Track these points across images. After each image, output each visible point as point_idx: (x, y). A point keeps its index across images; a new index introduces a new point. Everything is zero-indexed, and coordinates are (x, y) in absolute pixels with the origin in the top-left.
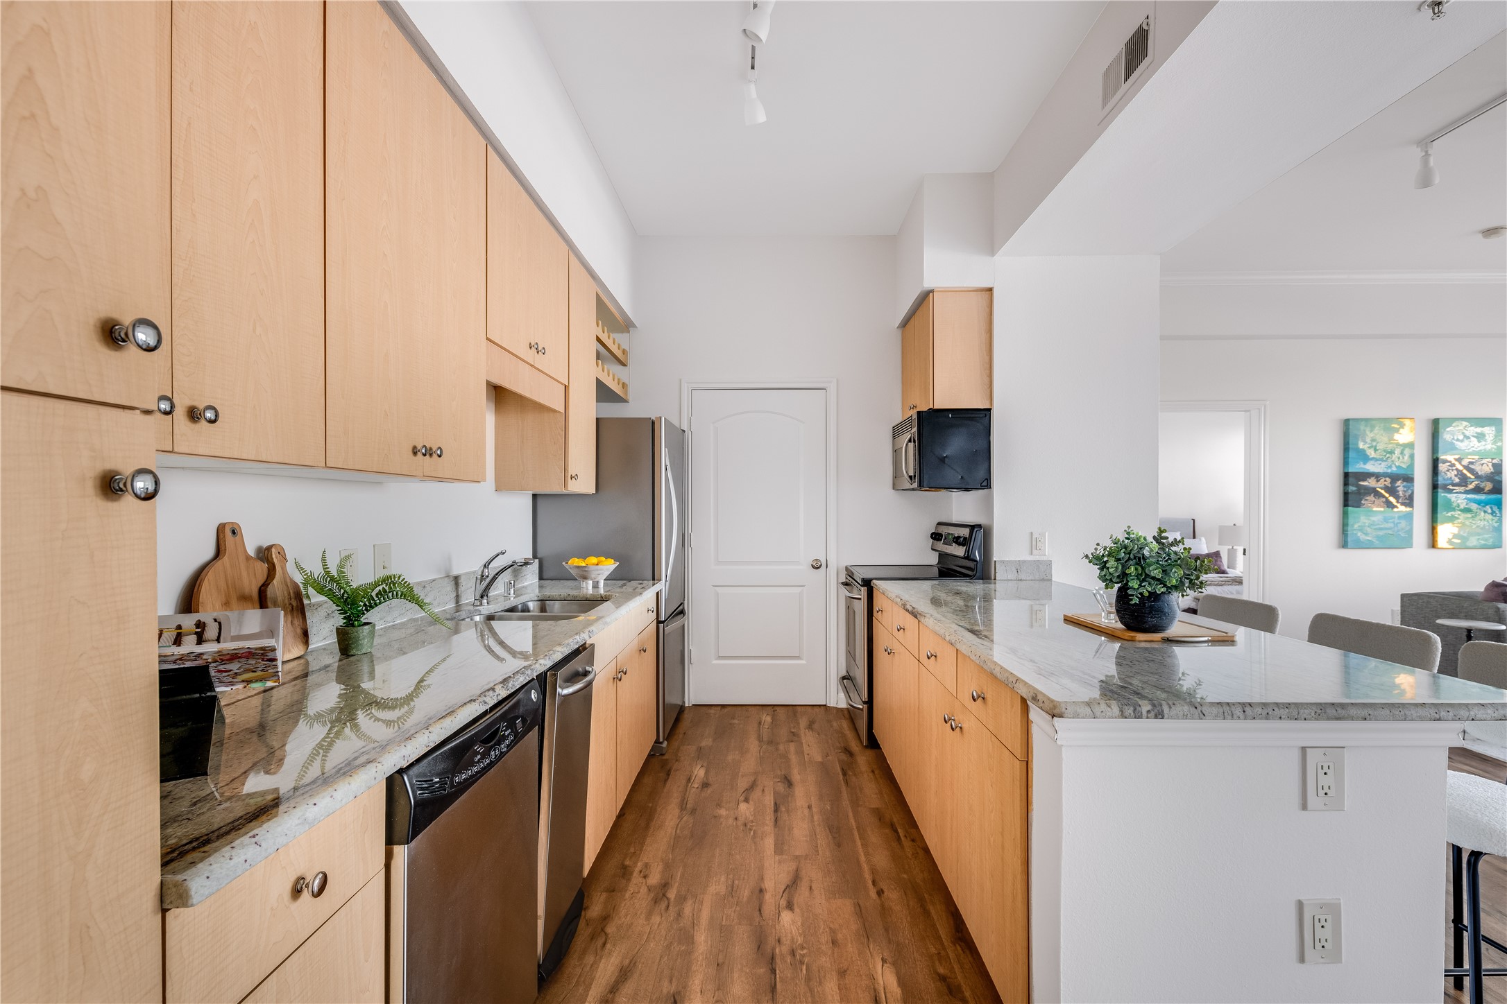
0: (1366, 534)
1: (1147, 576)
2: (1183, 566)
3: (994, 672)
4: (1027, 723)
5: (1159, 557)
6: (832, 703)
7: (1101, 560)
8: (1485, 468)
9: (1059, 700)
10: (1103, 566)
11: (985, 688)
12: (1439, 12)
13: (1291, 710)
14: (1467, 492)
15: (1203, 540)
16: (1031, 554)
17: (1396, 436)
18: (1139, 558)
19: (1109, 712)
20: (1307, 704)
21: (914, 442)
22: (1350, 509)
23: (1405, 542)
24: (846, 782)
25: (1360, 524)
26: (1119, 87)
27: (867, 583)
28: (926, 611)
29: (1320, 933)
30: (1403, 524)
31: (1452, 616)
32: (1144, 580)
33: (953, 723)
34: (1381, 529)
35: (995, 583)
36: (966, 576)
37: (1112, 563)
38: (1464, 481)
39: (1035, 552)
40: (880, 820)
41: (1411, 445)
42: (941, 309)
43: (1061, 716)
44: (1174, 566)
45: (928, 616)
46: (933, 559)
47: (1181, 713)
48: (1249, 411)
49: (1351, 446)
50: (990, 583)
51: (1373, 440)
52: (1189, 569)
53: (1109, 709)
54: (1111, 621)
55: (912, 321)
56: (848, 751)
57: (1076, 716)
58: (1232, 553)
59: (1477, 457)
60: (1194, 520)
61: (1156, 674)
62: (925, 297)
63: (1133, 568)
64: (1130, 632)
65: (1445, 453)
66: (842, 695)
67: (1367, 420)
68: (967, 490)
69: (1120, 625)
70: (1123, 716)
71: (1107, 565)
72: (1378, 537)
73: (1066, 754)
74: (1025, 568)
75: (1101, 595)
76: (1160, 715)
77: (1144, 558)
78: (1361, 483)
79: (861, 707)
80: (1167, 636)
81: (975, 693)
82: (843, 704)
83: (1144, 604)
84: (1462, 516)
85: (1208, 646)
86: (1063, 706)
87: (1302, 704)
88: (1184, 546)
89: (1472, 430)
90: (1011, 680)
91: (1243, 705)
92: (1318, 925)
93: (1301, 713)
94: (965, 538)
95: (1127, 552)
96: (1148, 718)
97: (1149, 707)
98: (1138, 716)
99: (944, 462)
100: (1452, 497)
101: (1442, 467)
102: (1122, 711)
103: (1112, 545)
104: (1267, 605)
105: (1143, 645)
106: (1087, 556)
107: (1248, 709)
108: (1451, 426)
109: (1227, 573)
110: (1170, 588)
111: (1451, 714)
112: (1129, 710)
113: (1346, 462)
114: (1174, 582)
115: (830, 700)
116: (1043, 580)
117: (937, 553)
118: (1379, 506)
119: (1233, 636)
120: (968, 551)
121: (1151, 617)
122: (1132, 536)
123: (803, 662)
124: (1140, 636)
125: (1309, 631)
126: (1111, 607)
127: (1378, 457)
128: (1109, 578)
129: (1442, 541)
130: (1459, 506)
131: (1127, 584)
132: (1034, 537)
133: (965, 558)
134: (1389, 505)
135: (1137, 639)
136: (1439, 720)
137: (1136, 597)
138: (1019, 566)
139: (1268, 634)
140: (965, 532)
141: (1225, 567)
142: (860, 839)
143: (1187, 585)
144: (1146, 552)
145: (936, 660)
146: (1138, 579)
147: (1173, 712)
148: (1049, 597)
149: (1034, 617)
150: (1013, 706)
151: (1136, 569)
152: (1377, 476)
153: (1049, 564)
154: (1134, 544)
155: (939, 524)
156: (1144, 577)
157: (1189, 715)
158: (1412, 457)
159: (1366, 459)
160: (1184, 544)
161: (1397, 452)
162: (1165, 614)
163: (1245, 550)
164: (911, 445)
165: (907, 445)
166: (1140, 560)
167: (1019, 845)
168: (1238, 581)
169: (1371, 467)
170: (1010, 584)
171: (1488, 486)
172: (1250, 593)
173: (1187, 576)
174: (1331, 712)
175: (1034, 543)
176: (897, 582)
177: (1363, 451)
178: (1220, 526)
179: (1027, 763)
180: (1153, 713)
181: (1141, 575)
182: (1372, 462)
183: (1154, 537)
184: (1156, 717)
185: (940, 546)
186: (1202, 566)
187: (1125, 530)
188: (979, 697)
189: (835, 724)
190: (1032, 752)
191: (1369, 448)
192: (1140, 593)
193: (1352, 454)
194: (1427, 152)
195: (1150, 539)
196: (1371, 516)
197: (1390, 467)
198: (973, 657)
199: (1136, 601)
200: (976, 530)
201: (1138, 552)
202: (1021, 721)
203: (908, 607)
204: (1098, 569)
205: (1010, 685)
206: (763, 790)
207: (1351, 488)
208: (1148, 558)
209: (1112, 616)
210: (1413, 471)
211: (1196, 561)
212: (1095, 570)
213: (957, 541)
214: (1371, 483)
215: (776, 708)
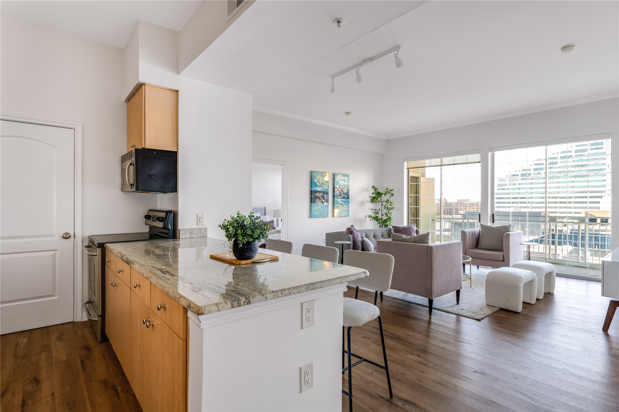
0: (317, 213)
1: (246, 234)
2: (260, 229)
3: (169, 293)
4: (186, 319)
5: (250, 225)
6: (78, 319)
7: (226, 227)
8: (345, 191)
9: (201, 306)
10: (227, 231)
11: (165, 302)
12: (339, 25)
13: (298, 289)
14: (341, 198)
15: (268, 216)
16: (198, 225)
17: (325, 179)
18: (243, 226)
19: (226, 306)
20: (303, 285)
21: (133, 165)
22: (312, 203)
23: (327, 216)
24: (84, 369)
25: (315, 209)
26: (234, 9)
27: (102, 246)
28: (135, 260)
29: (307, 378)
30: (326, 209)
31: (338, 240)
32: (244, 236)
33: (148, 324)
34: (320, 211)
35: (179, 240)
36: (163, 237)
37: (231, 229)
38: (340, 195)
39: (199, 224)
40: (106, 386)
41: (328, 182)
42: (149, 94)
43: (202, 314)
44: (256, 229)
45: (136, 263)
46: (146, 229)
47: (258, 300)
48: (283, 165)
49: (312, 181)
50: (177, 241)
51: (318, 179)
52: (262, 230)
53: (226, 305)
54: (231, 256)
55: (133, 99)
56: (88, 348)
57: (210, 312)
58: (277, 220)
59: (343, 187)
60: (265, 208)
61: (248, 281)
62: (140, 87)
63: (240, 231)
64: (239, 260)
65: (336, 185)
66: (85, 314)
67: (317, 172)
68: (165, 192)
69: (234, 258)
70: (233, 307)
71: (229, 230)
72: (319, 214)
73: (205, 332)
74: (194, 232)
75: (227, 244)
76: (249, 303)
77: (245, 226)
78: (315, 194)
79: (97, 319)
80: (253, 261)
81: (159, 306)
82: (85, 319)
83: (244, 247)
84: (341, 206)
85: (269, 263)
86: (203, 308)
87: (302, 286)
88: (260, 220)
89: (343, 178)
90: (177, 297)
91: (281, 290)
92: (306, 374)
93: (301, 290)
94: (163, 218)
95: (237, 223)
96: (244, 305)
97: (244, 300)
98: (239, 305)
99: (151, 177)
100: (338, 200)
101: (336, 190)
102: (232, 305)
103: (231, 220)
104: (289, 242)
105: (244, 266)
106: (220, 226)
107: (283, 292)
108: (338, 176)
109: (276, 229)
110: (255, 239)
111: (345, 280)
112: (235, 303)
113: (311, 187)
114: (256, 236)
115: (77, 317)
116: (203, 237)
117: (149, 226)
118: (320, 203)
119: (278, 257)
120: (165, 224)
121: (247, 253)
122: (240, 215)
123: (56, 298)
124: (243, 262)
125: (302, 251)
126: (231, 249)
127: (320, 185)
128: (230, 236)
129: (335, 215)
130: (339, 203)
131: (237, 238)
132: (199, 216)
133: (163, 228)
134: (323, 202)
135: (242, 263)
136: (342, 283)
137: (241, 244)
138: (191, 231)
139: (289, 254)
140: (163, 215)
141: (275, 226)
142: (90, 403)
143: (261, 237)
144: (245, 223)
145: (140, 288)
146: (242, 236)
147: (255, 300)
148: (206, 245)
149: (199, 255)
150: (179, 310)
151: (241, 231)
152: (319, 192)
153: (206, 229)
154: (240, 219)
155: (150, 210)
156: (245, 235)
157: (261, 300)
158: (328, 186)
159: (317, 186)
160: (260, 219)
161: (325, 184)
162: (253, 251)
163: (281, 219)
164: (132, 167)
165: (129, 167)
166: (242, 226)
167: (182, 386)
168: (279, 232)
169: (318, 189)
170: (187, 240)
171: (346, 196)
172: (283, 238)
173: (261, 233)
174: (311, 287)
175: (199, 219)
176: (122, 243)
177: (316, 183)
178: (274, 210)
179: (186, 341)
180: (246, 302)
181: (243, 234)
182: (318, 187)
183: (249, 216)
184: (247, 304)
185: (150, 222)
186: (267, 228)
187: (237, 213)
188: (161, 307)
189: (79, 333)
190: (189, 334)
191: (318, 182)
192: (242, 242)
193: (313, 184)
194: (333, 80)
195: (247, 217)
196: (318, 206)
197: (323, 189)
198: (159, 286)
199: (241, 246)
200: (169, 213)
201: (242, 223)
202: (183, 318)
203: (124, 258)
204: (225, 232)
205: (177, 300)
206: (13, 394)
207: (313, 196)
208: (246, 226)
209: (232, 253)
210: (328, 191)
211: (265, 226)
212: (224, 232)
213: (159, 219)
214: (318, 194)
215: (33, 331)
